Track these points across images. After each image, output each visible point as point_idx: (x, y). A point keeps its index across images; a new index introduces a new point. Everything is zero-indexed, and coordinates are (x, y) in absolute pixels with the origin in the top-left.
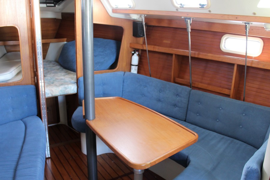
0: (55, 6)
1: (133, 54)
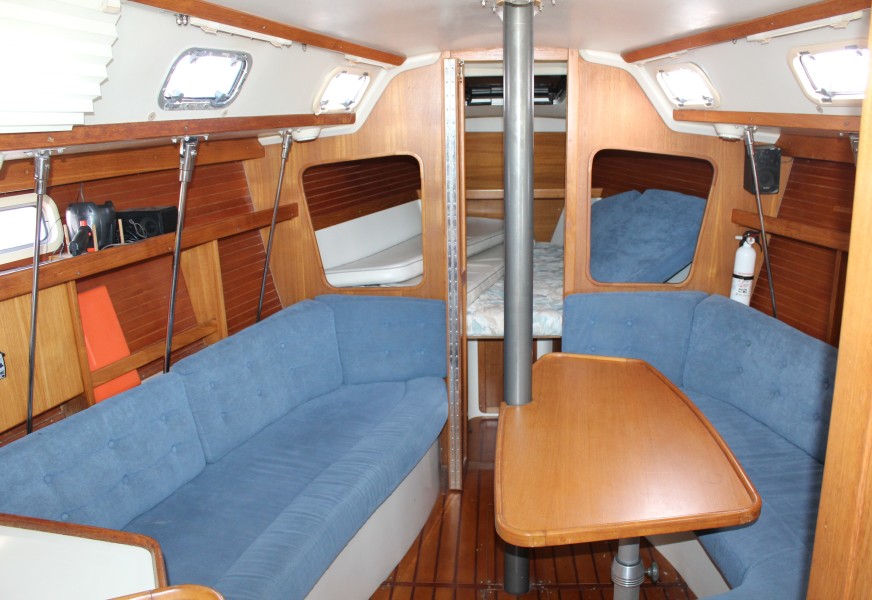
0: (551, 103)
1: (741, 244)
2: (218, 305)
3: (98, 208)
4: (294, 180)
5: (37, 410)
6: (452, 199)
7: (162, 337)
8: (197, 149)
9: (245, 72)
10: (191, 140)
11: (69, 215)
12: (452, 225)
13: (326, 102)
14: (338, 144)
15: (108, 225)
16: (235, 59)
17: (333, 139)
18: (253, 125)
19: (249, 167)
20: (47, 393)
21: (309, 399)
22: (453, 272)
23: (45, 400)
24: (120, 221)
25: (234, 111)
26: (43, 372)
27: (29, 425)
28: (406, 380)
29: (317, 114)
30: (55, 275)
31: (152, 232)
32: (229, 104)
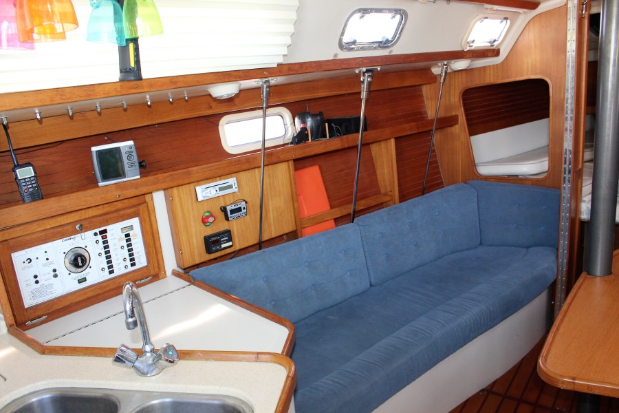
2: (394, 182)
3: (313, 116)
4: (456, 99)
5: (266, 237)
6: (569, 112)
7: (349, 202)
8: (372, 77)
9: (403, 22)
10: (368, 71)
11: (297, 120)
12: (568, 132)
13: (473, 42)
14: (488, 72)
15: (318, 127)
16: (393, 14)
17: (484, 68)
18: (412, 59)
19: (426, 90)
20: (273, 228)
21: (454, 253)
22: (567, 168)
23: (271, 232)
24: (327, 124)
25: (398, 50)
26: (271, 216)
27: (260, 245)
28: (528, 247)
29: (465, 50)
30: (279, 157)
31: (348, 132)
32: (392, 45)
